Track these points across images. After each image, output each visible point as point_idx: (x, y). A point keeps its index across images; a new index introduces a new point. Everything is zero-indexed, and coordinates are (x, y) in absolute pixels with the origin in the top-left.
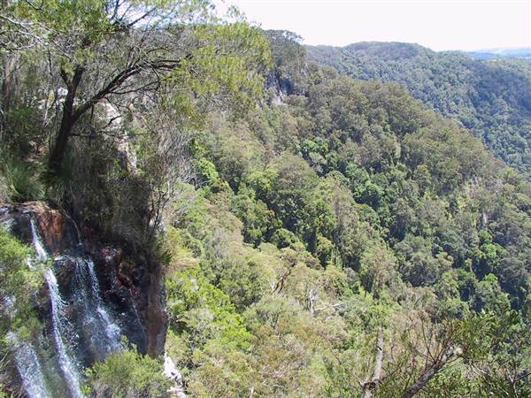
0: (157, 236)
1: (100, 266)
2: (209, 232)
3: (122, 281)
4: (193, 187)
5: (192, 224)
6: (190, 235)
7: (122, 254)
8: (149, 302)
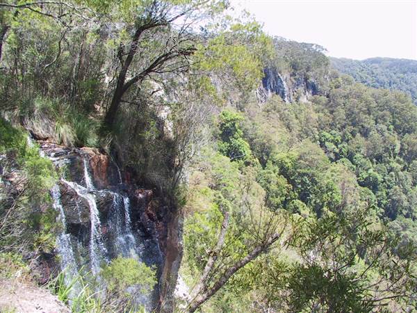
0: (180, 185)
1: (134, 201)
2: (238, 195)
3: (150, 216)
4: (229, 159)
5: (225, 188)
6: (222, 196)
7: (152, 195)
8: (168, 235)
